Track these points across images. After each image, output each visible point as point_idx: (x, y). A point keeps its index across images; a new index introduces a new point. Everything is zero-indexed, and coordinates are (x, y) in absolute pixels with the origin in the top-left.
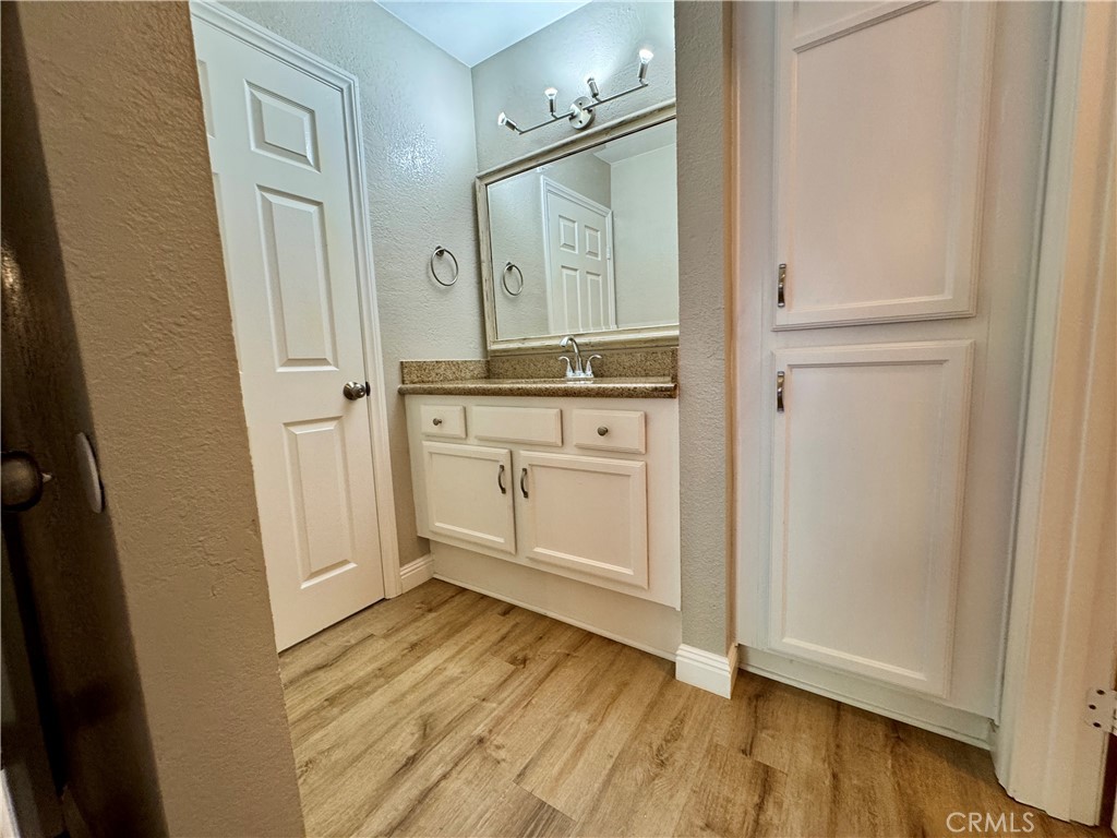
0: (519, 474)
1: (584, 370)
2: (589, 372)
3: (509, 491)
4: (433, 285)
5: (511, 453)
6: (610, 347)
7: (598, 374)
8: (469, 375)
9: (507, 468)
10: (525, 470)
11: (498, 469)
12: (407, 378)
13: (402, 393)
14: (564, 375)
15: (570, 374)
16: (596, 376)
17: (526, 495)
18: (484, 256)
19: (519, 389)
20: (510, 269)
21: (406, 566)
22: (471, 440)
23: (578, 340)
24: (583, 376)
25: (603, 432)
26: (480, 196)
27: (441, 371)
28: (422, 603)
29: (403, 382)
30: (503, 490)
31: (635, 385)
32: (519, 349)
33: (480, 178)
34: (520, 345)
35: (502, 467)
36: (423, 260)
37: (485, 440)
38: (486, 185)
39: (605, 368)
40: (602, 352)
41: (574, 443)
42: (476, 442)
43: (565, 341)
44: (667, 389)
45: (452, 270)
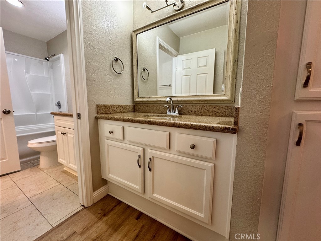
0: (147, 160)
1: (175, 112)
2: (177, 112)
3: (142, 166)
4: (112, 73)
5: (144, 150)
6: (186, 102)
7: (180, 113)
8: (126, 110)
9: (142, 156)
10: (150, 159)
11: (138, 157)
12: (99, 112)
13: (97, 118)
14: (166, 113)
15: (168, 113)
16: (179, 114)
17: (150, 170)
18: (135, 63)
19: (149, 121)
20: (144, 70)
21: (96, 191)
22: (126, 141)
23: (173, 99)
24: (174, 114)
25: (193, 147)
26: (134, 39)
27: (115, 109)
28: (101, 210)
29: (97, 113)
30: (140, 166)
31: (212, 125)
32: (147, 101)
33: (134, 31)
34: (148, 100)
35: (140, 156)
36: (109, 62)
37: (132, 143)
38: (137, 34)
39: (183, 111)
40: (182, 104)
41: (176, 150)
42: (128, 142)
43: (168, 99)
44: (232, 129)
45: (121, 67)
